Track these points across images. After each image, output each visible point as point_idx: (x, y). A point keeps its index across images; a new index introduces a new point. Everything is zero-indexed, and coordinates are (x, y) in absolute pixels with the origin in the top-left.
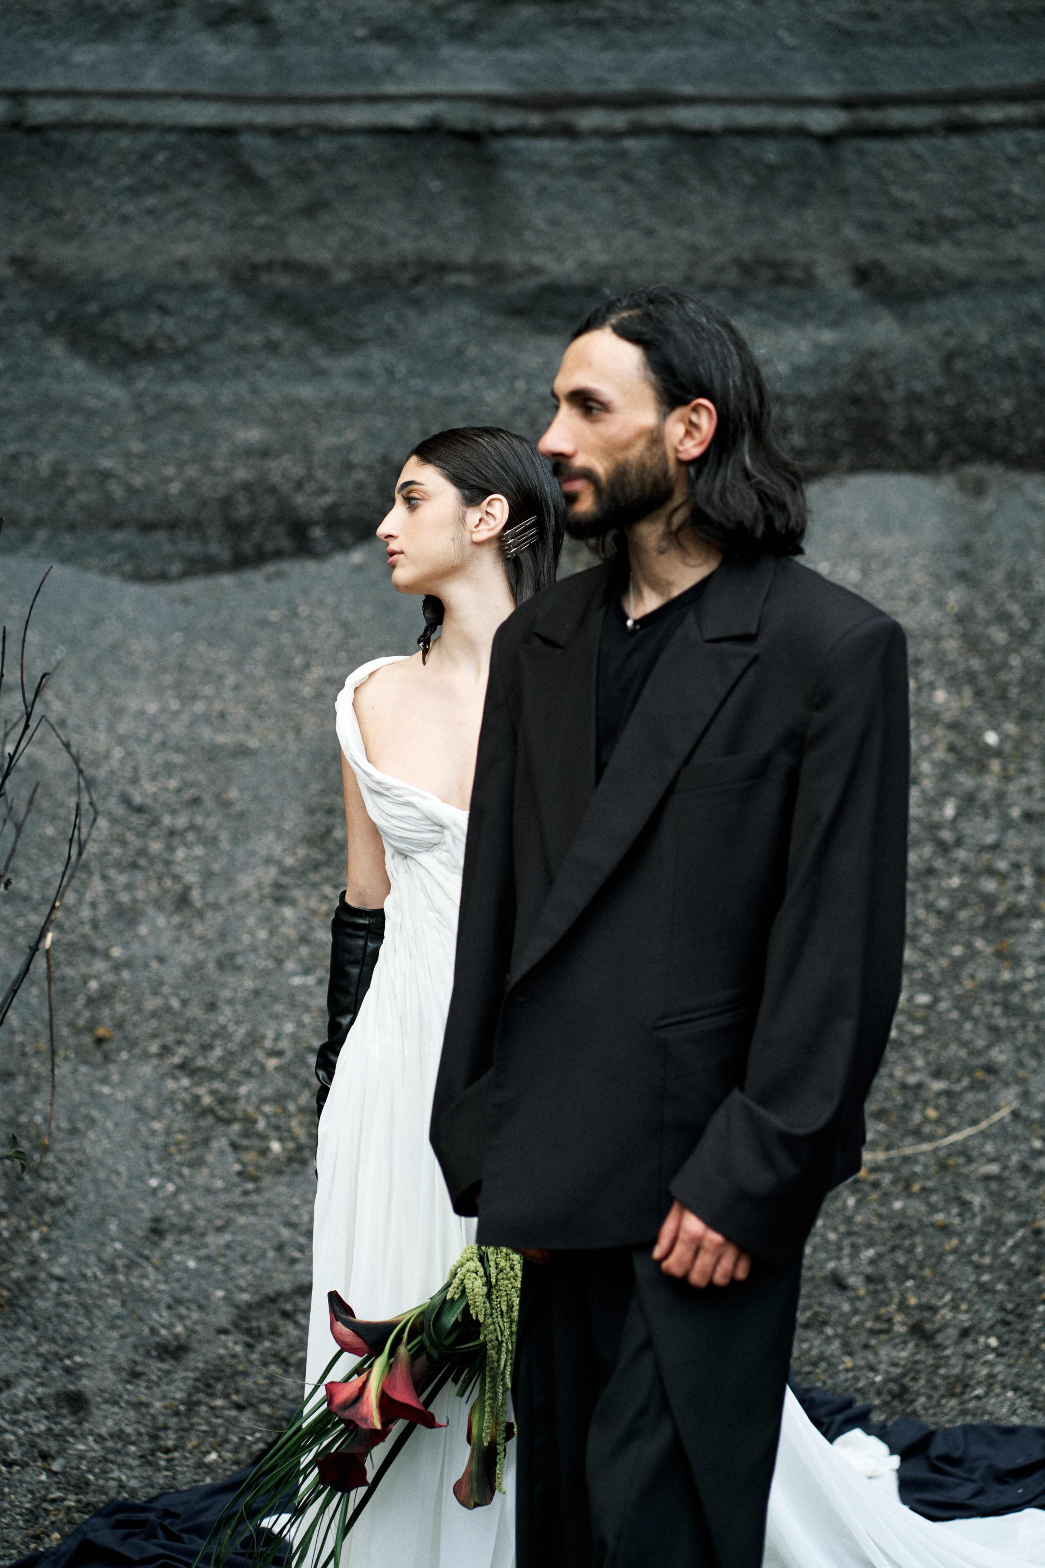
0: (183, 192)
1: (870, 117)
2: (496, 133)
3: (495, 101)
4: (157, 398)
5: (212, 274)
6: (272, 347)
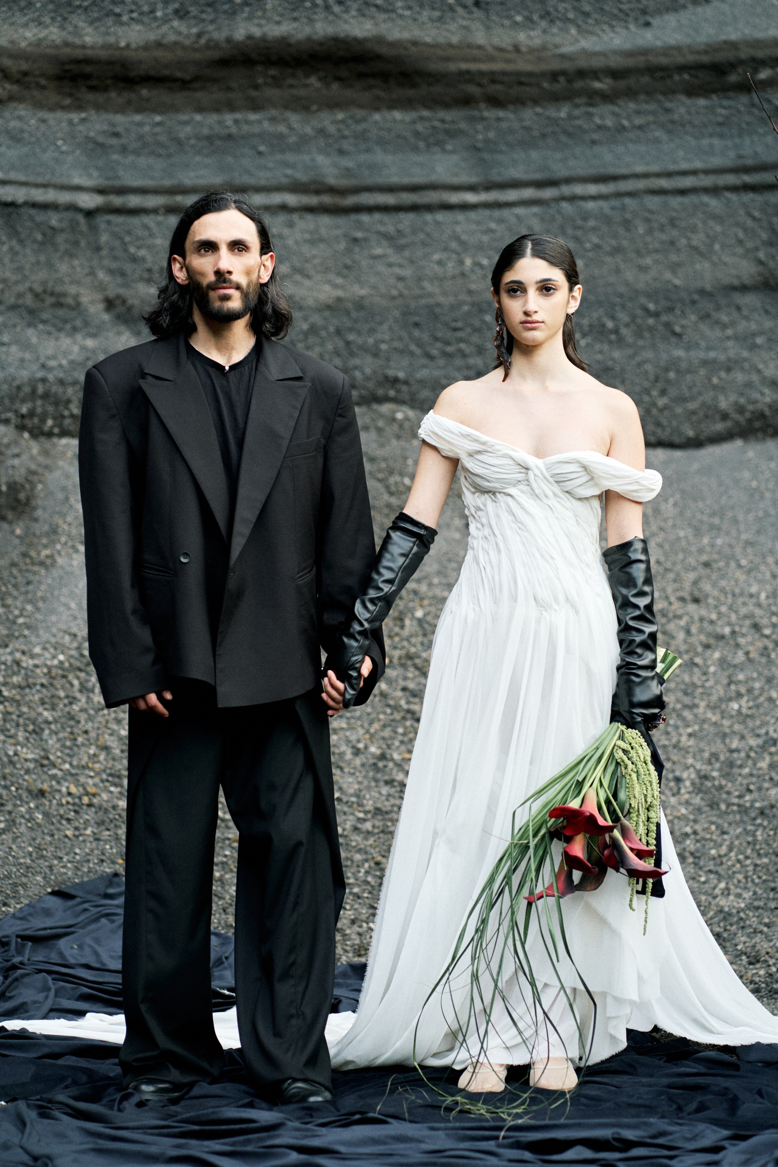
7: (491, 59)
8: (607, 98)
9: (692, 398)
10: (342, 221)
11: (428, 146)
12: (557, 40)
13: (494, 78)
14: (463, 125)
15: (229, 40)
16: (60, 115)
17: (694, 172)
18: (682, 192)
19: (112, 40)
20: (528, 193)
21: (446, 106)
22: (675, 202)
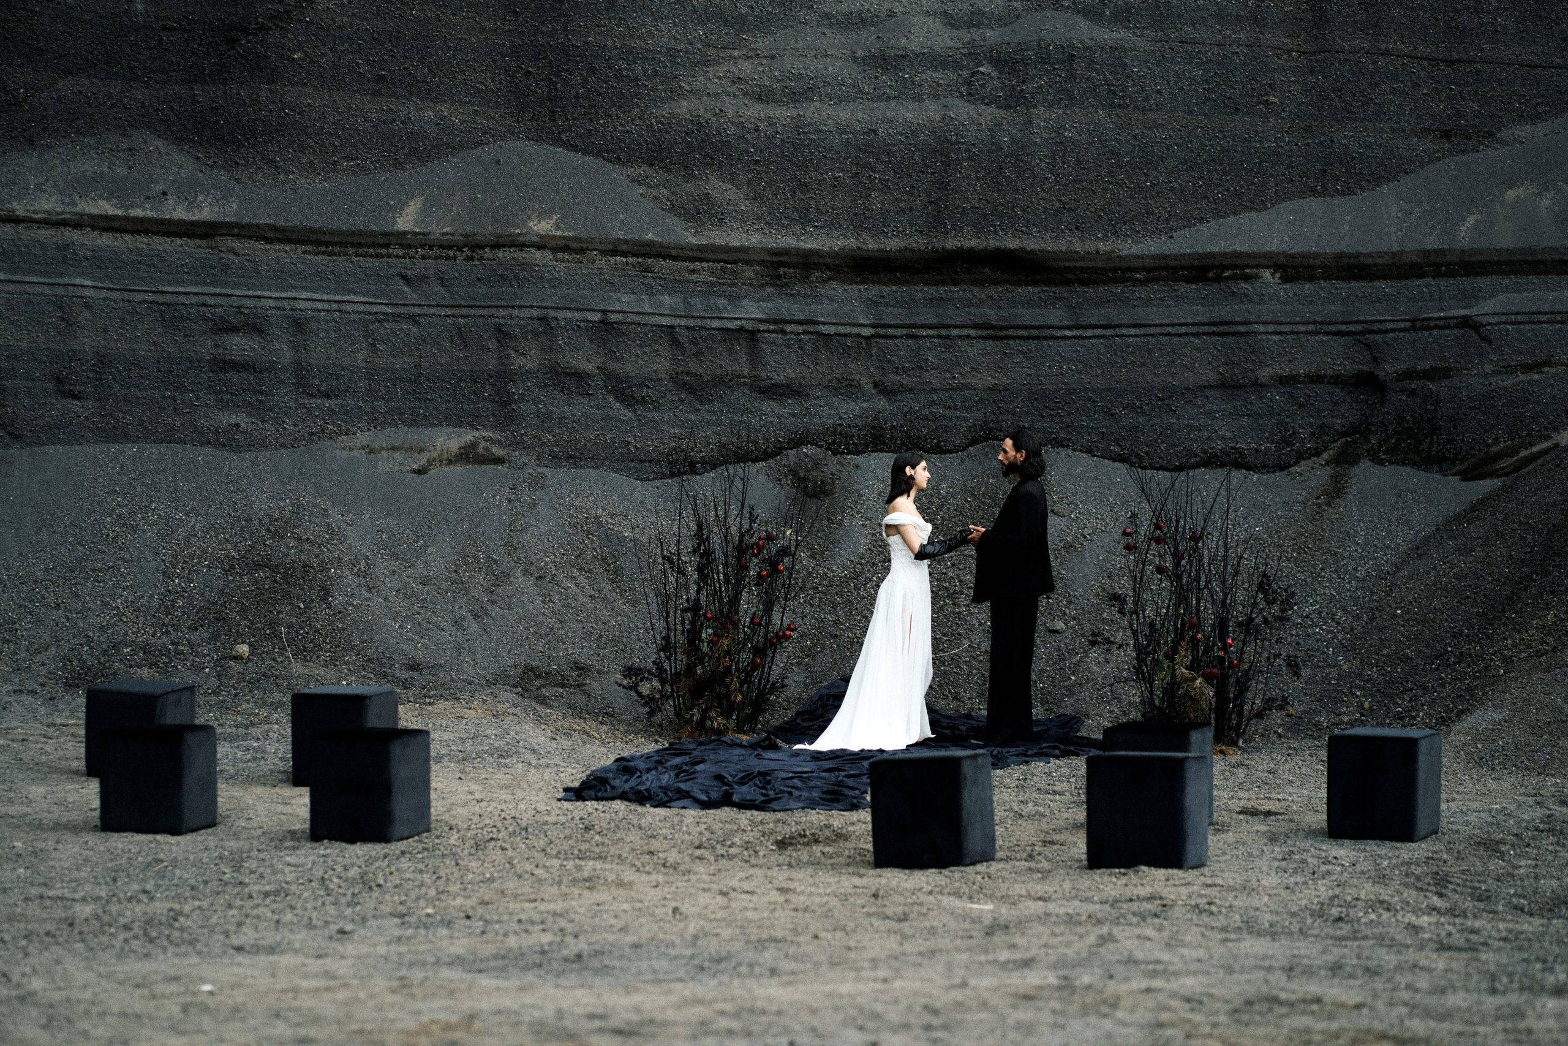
0: (656, 347)
1: (882, 331)
2: (760, 331)
3: (760, 321)
4: (646, 417)
5: (664, 376)
6: (681, 401)
7: (1083, 259)
8: (1143, 282)
9: (1180, 445)
10: (998, 343)
11: (1046, 305)
12: (1121, 247)
13: (1082, 270)
14: (1065, 295)
15: (943, 249)
16: (854, 286)
17: (1187, 325)
18: (1180, 335)
19: (882, 246)
20: (1099, 332)
21: (1057, 285)
22: (1176, 340)
